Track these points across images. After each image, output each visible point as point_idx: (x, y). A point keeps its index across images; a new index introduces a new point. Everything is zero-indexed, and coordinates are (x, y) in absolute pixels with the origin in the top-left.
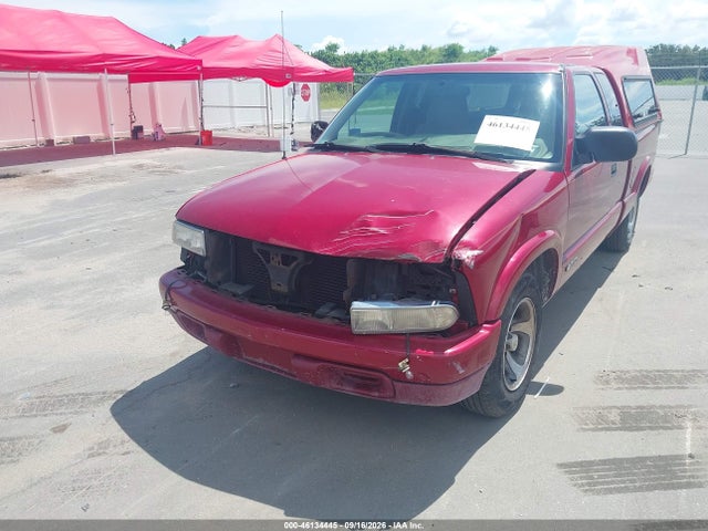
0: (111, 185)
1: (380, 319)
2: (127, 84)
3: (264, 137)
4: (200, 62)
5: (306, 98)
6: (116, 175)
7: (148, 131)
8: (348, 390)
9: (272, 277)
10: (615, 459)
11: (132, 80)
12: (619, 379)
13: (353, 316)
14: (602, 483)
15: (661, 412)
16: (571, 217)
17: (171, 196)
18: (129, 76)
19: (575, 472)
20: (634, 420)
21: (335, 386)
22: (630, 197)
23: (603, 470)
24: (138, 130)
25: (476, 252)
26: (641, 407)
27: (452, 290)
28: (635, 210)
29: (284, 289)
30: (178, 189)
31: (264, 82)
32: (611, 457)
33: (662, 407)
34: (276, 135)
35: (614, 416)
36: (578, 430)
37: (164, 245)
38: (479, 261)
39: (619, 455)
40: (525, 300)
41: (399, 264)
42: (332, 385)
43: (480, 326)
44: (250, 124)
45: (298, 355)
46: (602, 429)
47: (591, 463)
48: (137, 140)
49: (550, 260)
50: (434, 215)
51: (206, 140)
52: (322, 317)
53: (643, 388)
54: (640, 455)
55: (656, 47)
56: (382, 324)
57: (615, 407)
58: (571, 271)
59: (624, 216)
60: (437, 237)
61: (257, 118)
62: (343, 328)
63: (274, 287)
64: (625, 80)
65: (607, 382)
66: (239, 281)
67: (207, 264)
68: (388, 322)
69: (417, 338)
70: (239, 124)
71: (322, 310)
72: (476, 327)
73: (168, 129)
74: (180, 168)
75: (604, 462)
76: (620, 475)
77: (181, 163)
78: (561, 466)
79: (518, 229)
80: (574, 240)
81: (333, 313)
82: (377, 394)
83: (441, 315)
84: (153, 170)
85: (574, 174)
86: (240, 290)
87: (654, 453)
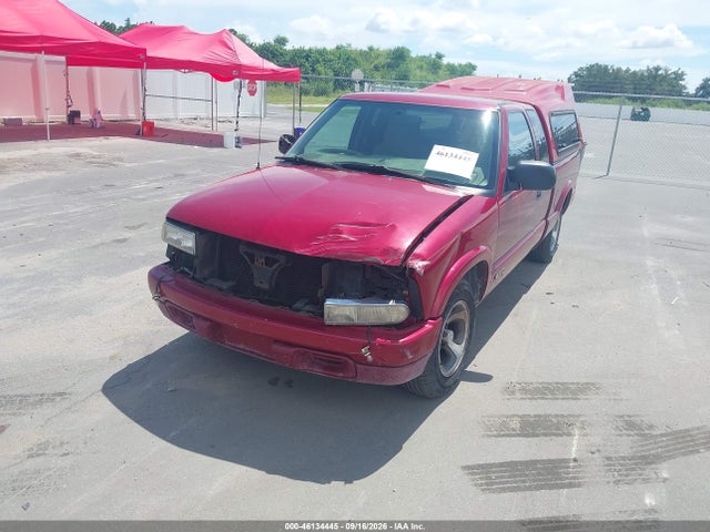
0: (45, 173)
1: (348, 313)
2: (64, 67)
3: (207, 131)
4: (144, 51)
5: (252, 93)
6: (51, 164)
7: (86, 116)
8: (318, 371)
9: (255, 276)
10: (512, 462)
11: (70, 62)
12: (523, 390)
13: (326, 311)
14: (497, 483)
15: (555, 421)
16: (500, 234)
17: (110, 191)
18: (67, 58)
19: (476, 474)
20: (532, 427)
21: (306, 367)
22: (553, 216)
23: (501, 471)
24: (74, 115)
25: (425, 263)
26: (539, 416)
27: (405, 292)
28: (558, 226)
29: (265, 286)
30: (118, 184)
31: (210, 76)
32: (509, 460)
33: (557, 416)
34: (220, 129)
35: (515, 424)
36: (483, 436)
37: (102, 244)
38: (427, 269)
39: (516, 458)
40: (460, 302)
41: (363, 266)
42: (304, 367)
43: (426, 322)
44: (193, 115)
45: (276, 341)
46: (503, 436)
47: (492, 465)
48: (73, 126)
49: (482, 270)
50: (393, 228)
51: (148, 131)
52: (298, 311)
53: (543, 398)
54: (533, 458)
55: (592, 66)
56: (348, 318)
57: (517, 415)
58: (500, 279)
59: (548, 232)
60: (395, 245)
61: (202, 110)
62: (317, 319)
63: (257, 284)
64: (552, 114)
65: (513, 393)
66: (222, 277)
67: (197, 262)
68: (354, 317)
69: (376, 329)
70: (182, 115)
71: (299, 305)
72: (423, 322)
73: (107, 116)
74: (120, 159)
75: (501, 465)
76: (514, 476)
77: (122, 154)
78: (464, 468)
79: (457, 245)
80: (502, 254)
81: (307, 308)
82: (341, 375)
83: (395, 311)
84: (91, 161)
85: (504, 199)
86: (225, 285)
87: (545, 458)
